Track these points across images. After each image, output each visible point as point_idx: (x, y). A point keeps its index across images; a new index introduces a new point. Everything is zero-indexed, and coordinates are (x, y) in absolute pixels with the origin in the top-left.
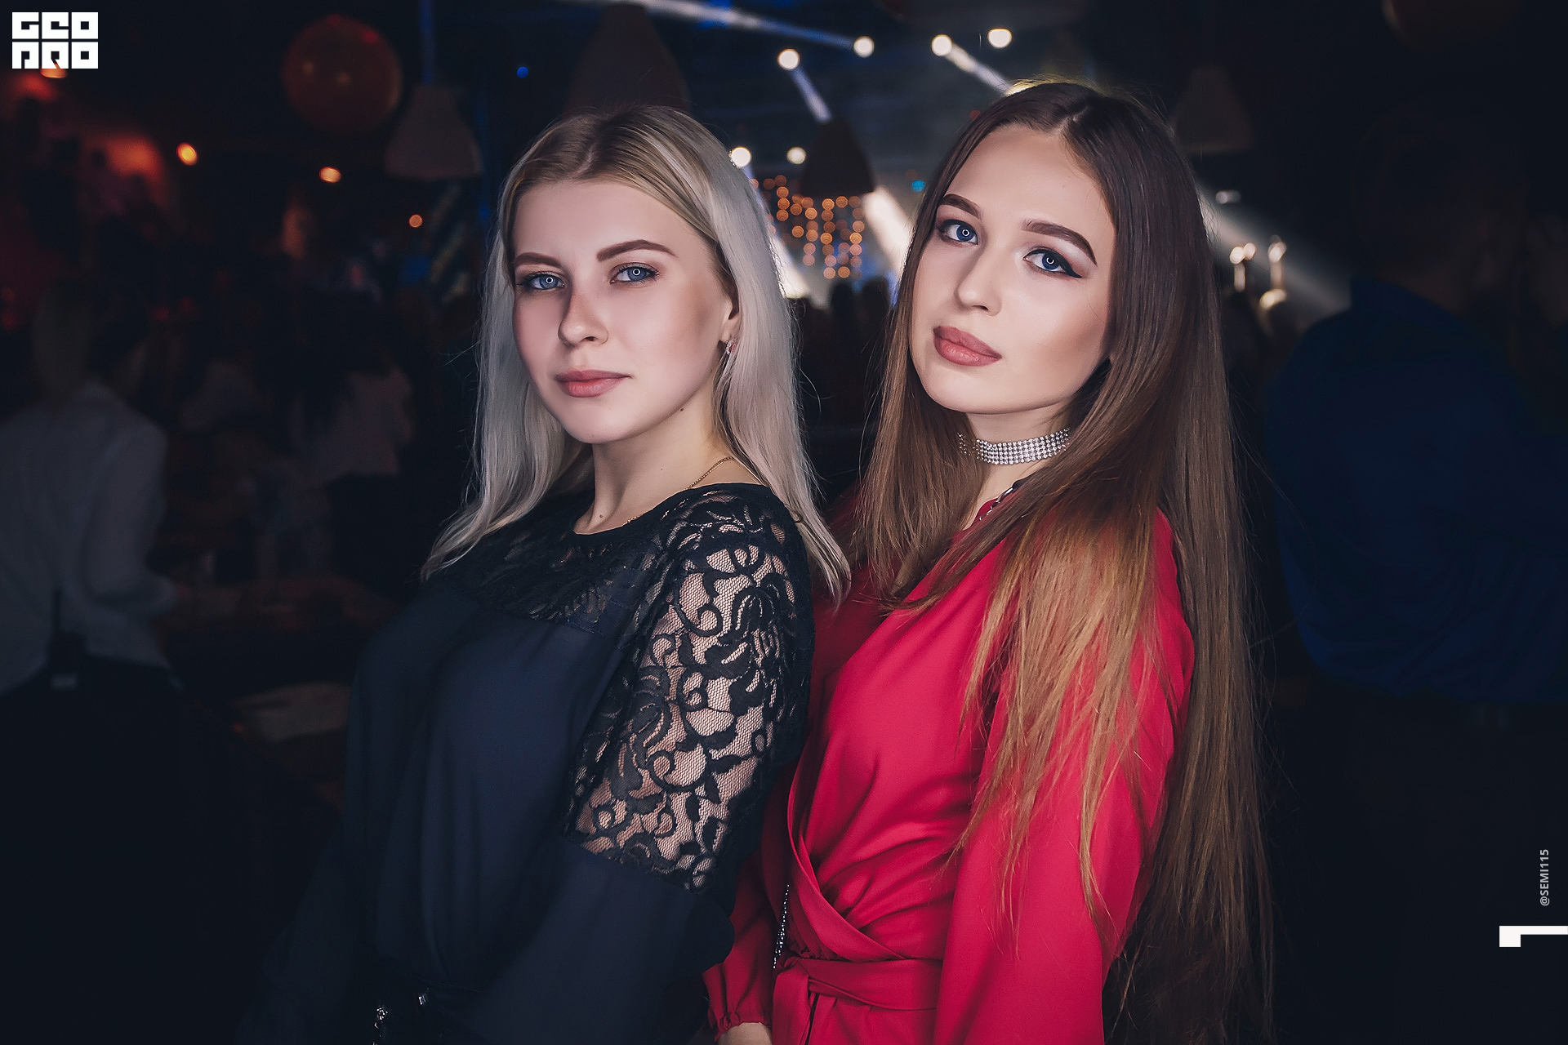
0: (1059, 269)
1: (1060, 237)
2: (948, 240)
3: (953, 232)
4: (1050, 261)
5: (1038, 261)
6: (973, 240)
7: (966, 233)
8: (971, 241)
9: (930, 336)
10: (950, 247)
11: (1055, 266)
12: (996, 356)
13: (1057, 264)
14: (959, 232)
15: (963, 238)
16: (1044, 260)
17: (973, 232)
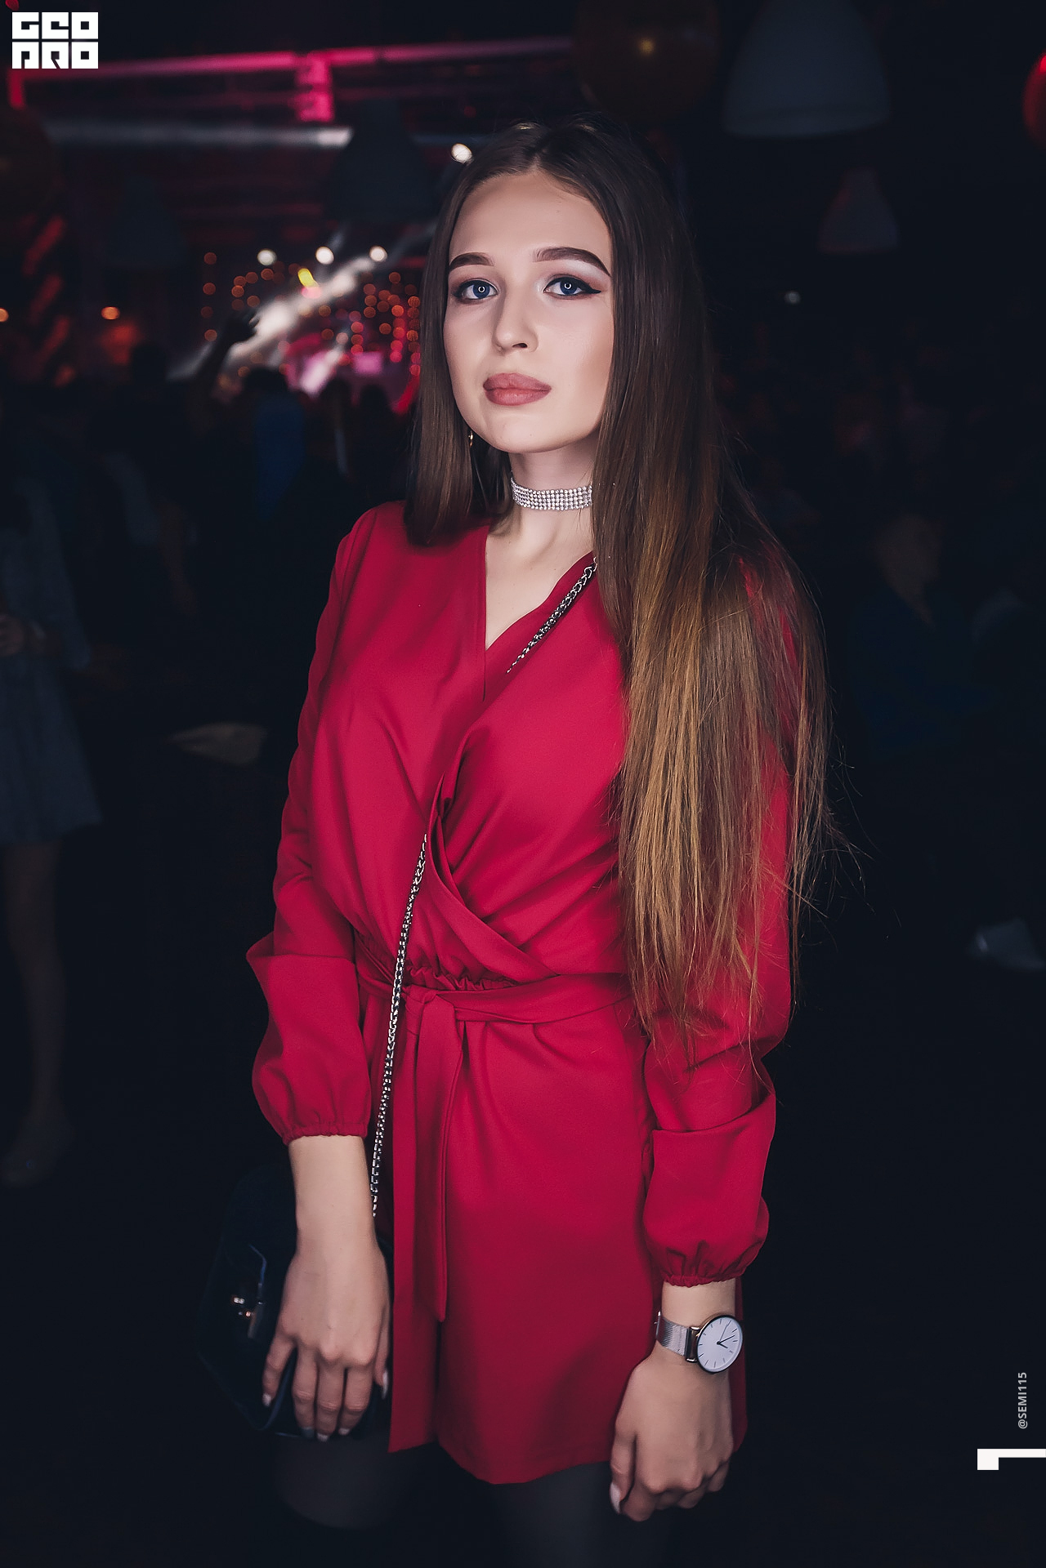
0: (578, 291)
1: (570, 258)
2: (469, 301)
3: (470, 293)
4: (568, 286)
5: (557, 289)
6: (491, 292)
7: (482, 289)
8: (490, 294)
9: (482, 391)
10: (472, 307)
11: (574, 289)
12: (544, 390)
13: (574, 287)
14: (476, 291)
15: (481, 296)
16: (562, 287)
17: (487, 286)
